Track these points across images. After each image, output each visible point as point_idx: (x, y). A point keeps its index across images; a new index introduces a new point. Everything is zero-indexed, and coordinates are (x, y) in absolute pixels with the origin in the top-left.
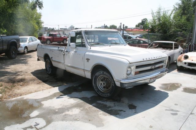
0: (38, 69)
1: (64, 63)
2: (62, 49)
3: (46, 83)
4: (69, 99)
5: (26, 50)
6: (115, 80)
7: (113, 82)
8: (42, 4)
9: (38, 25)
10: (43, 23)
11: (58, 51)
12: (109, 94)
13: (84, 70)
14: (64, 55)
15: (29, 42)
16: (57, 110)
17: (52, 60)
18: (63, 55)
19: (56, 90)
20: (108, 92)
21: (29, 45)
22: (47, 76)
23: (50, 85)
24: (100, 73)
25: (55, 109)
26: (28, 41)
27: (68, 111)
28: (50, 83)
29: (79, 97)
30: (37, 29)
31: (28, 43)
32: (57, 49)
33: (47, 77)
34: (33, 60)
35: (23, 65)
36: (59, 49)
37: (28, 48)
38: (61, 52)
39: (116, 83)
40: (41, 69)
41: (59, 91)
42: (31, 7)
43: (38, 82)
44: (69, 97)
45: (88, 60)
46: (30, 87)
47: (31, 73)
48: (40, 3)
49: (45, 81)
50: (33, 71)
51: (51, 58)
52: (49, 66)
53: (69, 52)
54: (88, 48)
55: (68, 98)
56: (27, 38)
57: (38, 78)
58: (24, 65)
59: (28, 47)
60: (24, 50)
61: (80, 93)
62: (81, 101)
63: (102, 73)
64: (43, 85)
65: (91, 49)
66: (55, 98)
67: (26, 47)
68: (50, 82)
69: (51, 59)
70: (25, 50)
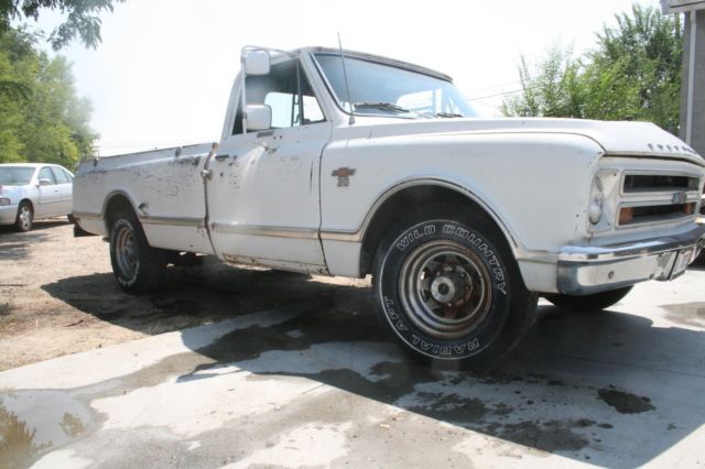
0: (76, 275)
1: (207, 218)
2: (195, 156)
3: (116, 324)
4: (251, 383)
5: (27, 213)
6: (517, 253)
7: (501, 274)
8: (97, 28)
9: (76, 145)
10: (97, 137)
11: (178, 168)
12: (474, 345)
13: (320, 232)
14: (208, 177)
15: (42, 183)
16: (195, 445)
17: (145, 217)
18: (201, 180)
19: (171, 343)
20: (467, 331)
21: (40, 198)
22: (121, 296)
23: (135, 330)
24: (421, 230)
25: (179, 438)
26: (34, 181)
27: (270, 445)
28: (137, 321)
29: (309, 371)
30: (76, 158)
31: (38, 187)
32: (172, 159)
33: (120, 302)
34: (52, 249)
35: (7, 265)
36: (181, 157)
37: (35, 209)
38: (189, 168)
39: (525, 270)
40: (91, 273)
41: (186, 350)
42: (53, 34)
43: (76, 321)
44: (247, 373)
45: (343, 175)
46: (32, 339)
47: (43, 287)
48: (89, 23)
49: (111, 316)
50: (55, 281)
51: (142, 206)
52: (130, 252)
53: (235, 158)
54: (340, 121)
55: (248, 378)
56: (34, 169)
57: (74, 306)
58: (10, 262)
59: (34, 203)
60: (16, 213)
61: (303, 352)
62: (320, 389)
63: (430, 228)
64: (102, 332)
65: (354, 125)
66: (173, 378)
67: (26, 204)
68: (133, 318)
69: (139, 212)
70: (20, 212)
